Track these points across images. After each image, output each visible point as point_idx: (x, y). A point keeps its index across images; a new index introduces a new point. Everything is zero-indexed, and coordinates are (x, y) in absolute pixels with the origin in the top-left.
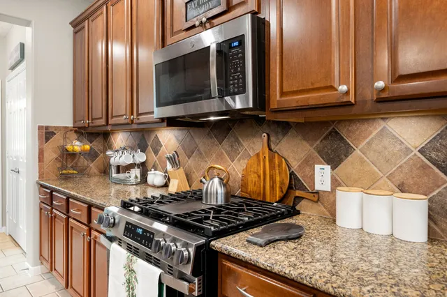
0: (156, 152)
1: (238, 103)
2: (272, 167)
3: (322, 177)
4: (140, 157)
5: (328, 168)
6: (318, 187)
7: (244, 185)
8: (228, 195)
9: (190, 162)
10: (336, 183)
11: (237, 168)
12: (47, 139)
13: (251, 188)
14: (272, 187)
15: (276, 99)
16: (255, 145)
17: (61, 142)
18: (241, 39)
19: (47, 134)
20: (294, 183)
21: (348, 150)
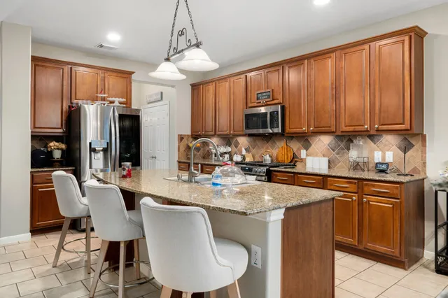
0: (236, 147)
1: (276, 130)
2: (287, 151)
3: (303, 153)
4: (229, 149)
5: (305, 151)
6: (302, 157)
7: (277, 159)
8: (272, 161)
9: (254, 151)
10: (307, 155)
11: (275, 152)
12: (181, 141)
13: (280, 159)
14: (287, 158)
15: (288, 130)
16: (281, 144)
17: (186, 142)
18: (277, 112)
19: (181, 138)
20: (295, 156)
21: (310, 145)
